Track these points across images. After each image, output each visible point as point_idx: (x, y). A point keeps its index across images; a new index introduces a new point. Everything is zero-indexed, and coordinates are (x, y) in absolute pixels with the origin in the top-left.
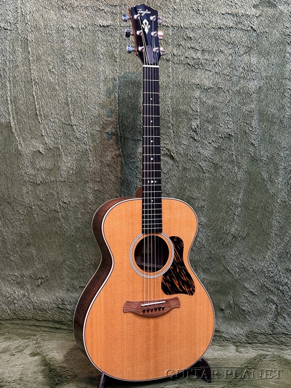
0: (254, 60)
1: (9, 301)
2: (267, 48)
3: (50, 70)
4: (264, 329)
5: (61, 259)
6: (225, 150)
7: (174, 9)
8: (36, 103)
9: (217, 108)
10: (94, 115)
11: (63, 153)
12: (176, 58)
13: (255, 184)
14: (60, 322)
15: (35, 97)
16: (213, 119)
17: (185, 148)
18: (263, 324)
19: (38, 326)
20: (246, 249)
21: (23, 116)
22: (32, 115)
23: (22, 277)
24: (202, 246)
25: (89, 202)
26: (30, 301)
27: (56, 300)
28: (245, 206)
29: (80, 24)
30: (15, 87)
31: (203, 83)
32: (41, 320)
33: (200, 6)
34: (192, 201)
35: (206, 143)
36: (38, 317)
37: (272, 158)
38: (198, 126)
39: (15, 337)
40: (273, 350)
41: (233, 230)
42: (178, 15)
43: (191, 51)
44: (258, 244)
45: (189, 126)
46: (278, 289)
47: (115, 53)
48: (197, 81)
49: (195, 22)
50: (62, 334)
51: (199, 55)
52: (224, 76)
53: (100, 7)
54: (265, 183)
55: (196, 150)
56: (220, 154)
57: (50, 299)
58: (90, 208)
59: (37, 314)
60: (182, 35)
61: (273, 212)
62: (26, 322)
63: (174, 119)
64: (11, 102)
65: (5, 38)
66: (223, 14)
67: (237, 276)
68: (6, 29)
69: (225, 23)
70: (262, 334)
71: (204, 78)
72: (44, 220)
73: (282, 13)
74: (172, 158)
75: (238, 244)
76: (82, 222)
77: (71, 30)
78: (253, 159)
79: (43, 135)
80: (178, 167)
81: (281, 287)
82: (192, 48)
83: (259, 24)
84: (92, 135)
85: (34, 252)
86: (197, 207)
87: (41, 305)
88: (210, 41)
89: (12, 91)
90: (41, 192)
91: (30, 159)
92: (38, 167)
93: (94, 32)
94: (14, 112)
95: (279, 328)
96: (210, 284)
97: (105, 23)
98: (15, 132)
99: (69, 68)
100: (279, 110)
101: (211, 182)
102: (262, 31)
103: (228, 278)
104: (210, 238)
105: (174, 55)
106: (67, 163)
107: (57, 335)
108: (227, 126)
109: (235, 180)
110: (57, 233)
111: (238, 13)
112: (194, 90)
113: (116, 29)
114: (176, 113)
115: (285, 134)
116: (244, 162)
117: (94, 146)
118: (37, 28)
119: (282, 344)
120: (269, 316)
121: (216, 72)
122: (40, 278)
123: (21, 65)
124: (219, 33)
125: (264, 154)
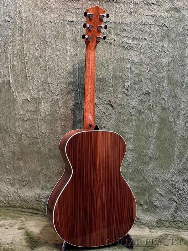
0: (165, 45)
1: (5, 195)
2: (174, 38)
3: (36, 48)
4: (168, 218)
5: (39, 169)
6: (146, 102)
7: (116, 11)
8: (26, 69)
9: (141, 75)
10: (63, 77)
11: (42, 101)
12: (116, 43)
13: (164, 124)
14: (37, 210)
15: (26, 65)
16: (138, 82)
17: (120, 100)
18: (167, 215)
19: (23, 212)
20: (158, 166)
21: (18, 77)
22: (23, 76)
23: (14, 180)
24: (129, 163)
25: (58, 133)
26: (18, 195)
27: (35, 195)
28: (158, 138)
29: (56, 19)
30: (14, 58)
31: (132, 59)
32: (25, 207)
33: (132, 10)
34: (124, 134)
35: (134, 97)
36: (23, 206)
37: (176, 108)
38: (129, 86)
39: (8, 218)
40: (173, 231)
41: (149, 153)
42: (118, 16)
43: (126, 38)
44: (166, 163)
45: (123, 86)
46: (178, 192)
47: (77, 38)
48: (129, 57)
49: (128, 20)
50: (38, 217)
51: (131, 41)
52: (146, 54)
53: (69, 9)
54: (171, 124)
55: (127, 101)
56: (142, 104)
57: (31, 194)
58: (58, 137)
59: (22, 204)
60: (120, 28)
61: (176, 143)
62: (15, 209)
63: (114, 81)
64: (11, 68)
65: (9, 27)
66: (146, 15)
67: (152, 183)
68: (9, 22)
69: (147, 21)
70: (166, 221)
71: (133, 56)
72: (29, 143)
73: (184, 15)
74: (112, 106)
75: (152, 162)
76: (53, 146)
77: (50, 23)
78: (163, 108)
79: (30, 89)
80: (115, 112)
81: (179, 191)
82: (127, 37)
83: (169, 23)
84: (61, 90)
85: (22, 164)
86: (127, 138)
87: (25, 198)
88: (138, 32)
89: (11, 61)
90: (27, 125)
91: (21, 104)
92: (26, 109)
93: (64, 25)
94: (12, 74)
95: (178, 218)
96: (134, 187)
97: (71, 19)
98: (12, 87)
99: (48, 47)
100: (181, 78)
101: (136, 122)
102: (171, 27)
103: (146, 184)
104: (134, 158)
105: (115, 40)
106: (45, 107)
107: (35, 218)
108: (147, 86)
109: (152, 121)
110: (37, 152)
111: (156, 15)
112: (127, 63)
113: (78, 23)
114: (115, 77)
115: (184, 93)
116: (158, 110)
117: (62, 97)
118: (28, 21)
119: (180, 228)
120: (172, 210)
121: (141, 52)
122: (25, 181)
123: (18, 45)
124: (143, 27)
125: (170, 105)
